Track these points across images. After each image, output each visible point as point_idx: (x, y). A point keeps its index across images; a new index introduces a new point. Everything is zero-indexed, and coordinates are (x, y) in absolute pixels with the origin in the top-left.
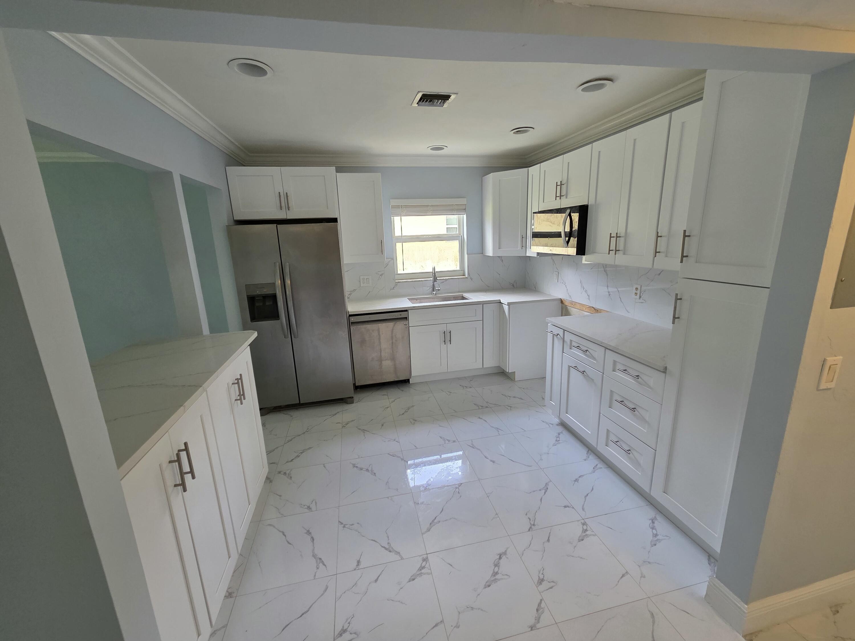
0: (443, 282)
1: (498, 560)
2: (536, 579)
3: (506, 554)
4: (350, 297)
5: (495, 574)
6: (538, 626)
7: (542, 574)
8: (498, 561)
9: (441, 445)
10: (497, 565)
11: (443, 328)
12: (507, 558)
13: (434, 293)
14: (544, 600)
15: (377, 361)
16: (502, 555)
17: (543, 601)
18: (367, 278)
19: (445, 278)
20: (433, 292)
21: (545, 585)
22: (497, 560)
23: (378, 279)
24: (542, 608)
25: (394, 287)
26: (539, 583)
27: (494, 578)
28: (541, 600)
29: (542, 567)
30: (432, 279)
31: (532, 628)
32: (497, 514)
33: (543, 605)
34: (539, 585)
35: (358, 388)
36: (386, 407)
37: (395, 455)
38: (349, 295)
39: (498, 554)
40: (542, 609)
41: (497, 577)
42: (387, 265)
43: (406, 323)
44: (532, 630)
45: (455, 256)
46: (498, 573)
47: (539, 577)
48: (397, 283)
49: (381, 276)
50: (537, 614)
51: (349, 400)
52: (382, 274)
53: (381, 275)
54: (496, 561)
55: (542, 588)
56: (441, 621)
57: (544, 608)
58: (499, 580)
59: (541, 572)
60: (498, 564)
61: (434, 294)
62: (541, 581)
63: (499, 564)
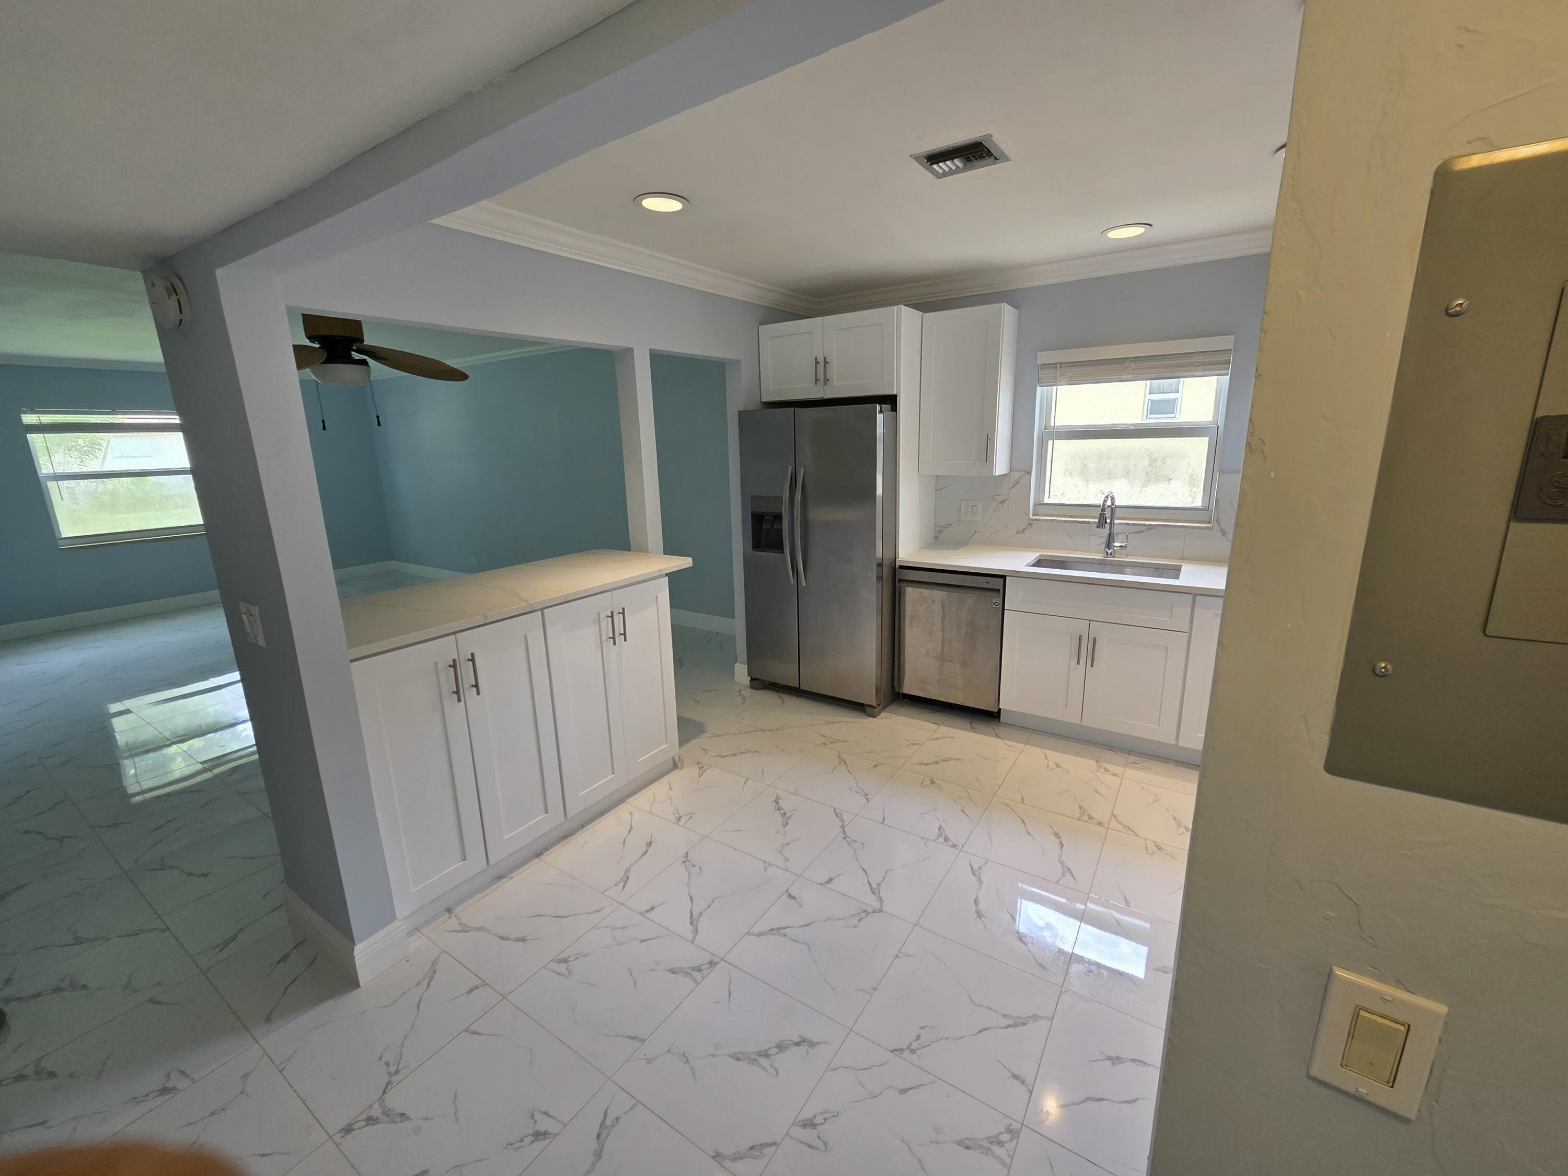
0: (1143, 531)
1: (793, 1043)
2: (806, 1115)
3: (813, 1047)
4: (940, 537)
5: (765, 1054)
6: (727, 1163)
7: (825, 1119)
8: (790, 1045)
9: (924, 840)
10: (781, 1047)
11: (1082, 627)
12: (807, 1053)
13: (1109, 551)
14: (778, 1147)
15: (934, 658)
16: (806, 1044)
17: (774, 1148)
18: (973, 505)
19: (1147, 523)
20: (1107, 550)
21: (808, 1135)
22: (790, 1042)
23: (994, 510)
24: (762, 1153)
25: (1024, 529)
26: (803, 1124)
27: (757, 1058)
28: (775, 1144)
29: (838, 1112)
30: (1097, 520)
31: (717, 1156)
32: (875, 989)
33: (768, 1151)
34: (800, 1126)
35: (907, 699)
36: (914, 742)
37: (842, 815)
38: (939, 534)
39: (801, 1036)
40: (759, 1154)
41: (763, 1061)
42: (1016, 482)
43: (998, 601)
44: (714, 1158)
45: (1192, 475)
46: (769, 1058)
47: (815, 1117)
48: (1031, 522)
49: (1001, 504)
50: (746, 1150)
51: (868, 709)
52: (1004, 500)
53: (1000, 502)
54: (787, 1042)
55: (798, 1132)
56: (642, 1040)
57: (764, 1155)
58: (759, 1065)
59: (828, 1116)
60: (787, 1048)
61: (1109, 554)
62: (809, 1124)
63: (785, 1049)
